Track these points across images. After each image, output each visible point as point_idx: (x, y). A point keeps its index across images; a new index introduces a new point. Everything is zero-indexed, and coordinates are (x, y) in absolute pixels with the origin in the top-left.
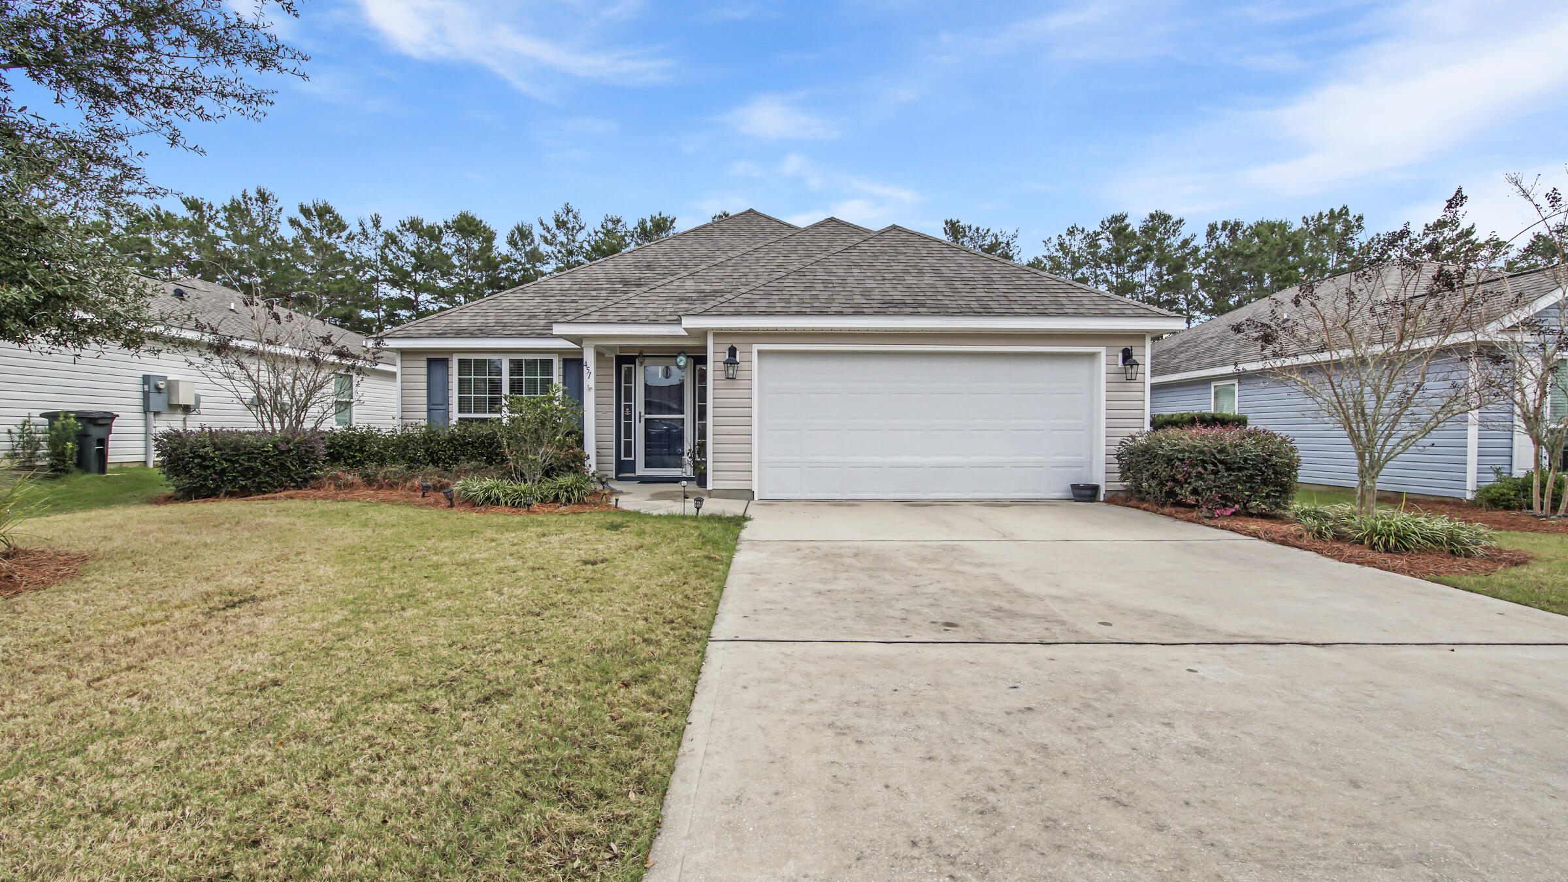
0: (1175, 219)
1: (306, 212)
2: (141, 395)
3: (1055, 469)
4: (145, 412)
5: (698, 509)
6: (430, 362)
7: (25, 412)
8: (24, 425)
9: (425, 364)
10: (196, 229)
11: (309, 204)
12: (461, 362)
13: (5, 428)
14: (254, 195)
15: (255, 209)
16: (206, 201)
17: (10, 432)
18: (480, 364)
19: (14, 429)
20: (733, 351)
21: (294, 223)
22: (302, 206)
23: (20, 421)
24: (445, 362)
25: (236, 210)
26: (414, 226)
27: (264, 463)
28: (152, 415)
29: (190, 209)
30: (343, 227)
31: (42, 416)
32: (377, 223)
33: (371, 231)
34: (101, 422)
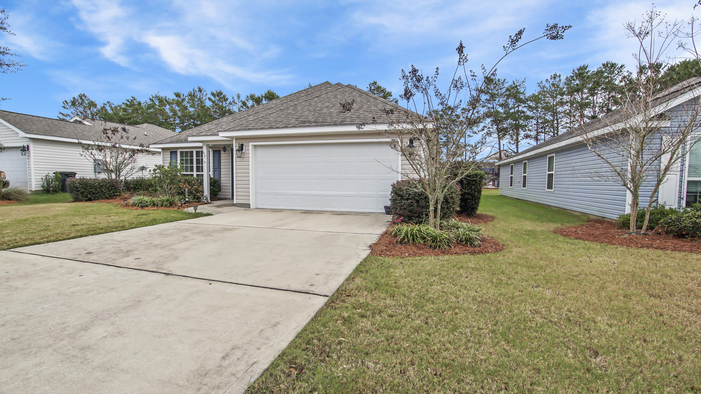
0: (619, 66)
1: (213, 94)
2: (93, 166)
3: (380, 198)
4: (95, 172)
5: (195, 210)
6: (171, 152)
7: (47, 172)
8: (47, 176)
9: (169, 153)
10: (178, 104)
11: (215, 92)
12: (182, 153)
13: (40, 177)
14: (197, 90)
15: (198, 94)
16: (182, 93)
17: (42, 179)
18: (187, 153)
19: (43, 178)
20: (242, 146)
21: (210, 99)
22: (212, 92)
23: (45, 175)
24: (176, 152)
25: (192, 96)
26: (252, 97)
27: (95, 190)
28: (97, 173)
29: (177, 96)
30: (226, 100)
31: (54, 173)
32: (239, 97)
33: (236, 100)
34: (69, 175)
